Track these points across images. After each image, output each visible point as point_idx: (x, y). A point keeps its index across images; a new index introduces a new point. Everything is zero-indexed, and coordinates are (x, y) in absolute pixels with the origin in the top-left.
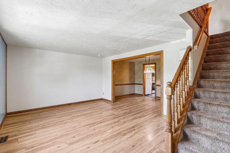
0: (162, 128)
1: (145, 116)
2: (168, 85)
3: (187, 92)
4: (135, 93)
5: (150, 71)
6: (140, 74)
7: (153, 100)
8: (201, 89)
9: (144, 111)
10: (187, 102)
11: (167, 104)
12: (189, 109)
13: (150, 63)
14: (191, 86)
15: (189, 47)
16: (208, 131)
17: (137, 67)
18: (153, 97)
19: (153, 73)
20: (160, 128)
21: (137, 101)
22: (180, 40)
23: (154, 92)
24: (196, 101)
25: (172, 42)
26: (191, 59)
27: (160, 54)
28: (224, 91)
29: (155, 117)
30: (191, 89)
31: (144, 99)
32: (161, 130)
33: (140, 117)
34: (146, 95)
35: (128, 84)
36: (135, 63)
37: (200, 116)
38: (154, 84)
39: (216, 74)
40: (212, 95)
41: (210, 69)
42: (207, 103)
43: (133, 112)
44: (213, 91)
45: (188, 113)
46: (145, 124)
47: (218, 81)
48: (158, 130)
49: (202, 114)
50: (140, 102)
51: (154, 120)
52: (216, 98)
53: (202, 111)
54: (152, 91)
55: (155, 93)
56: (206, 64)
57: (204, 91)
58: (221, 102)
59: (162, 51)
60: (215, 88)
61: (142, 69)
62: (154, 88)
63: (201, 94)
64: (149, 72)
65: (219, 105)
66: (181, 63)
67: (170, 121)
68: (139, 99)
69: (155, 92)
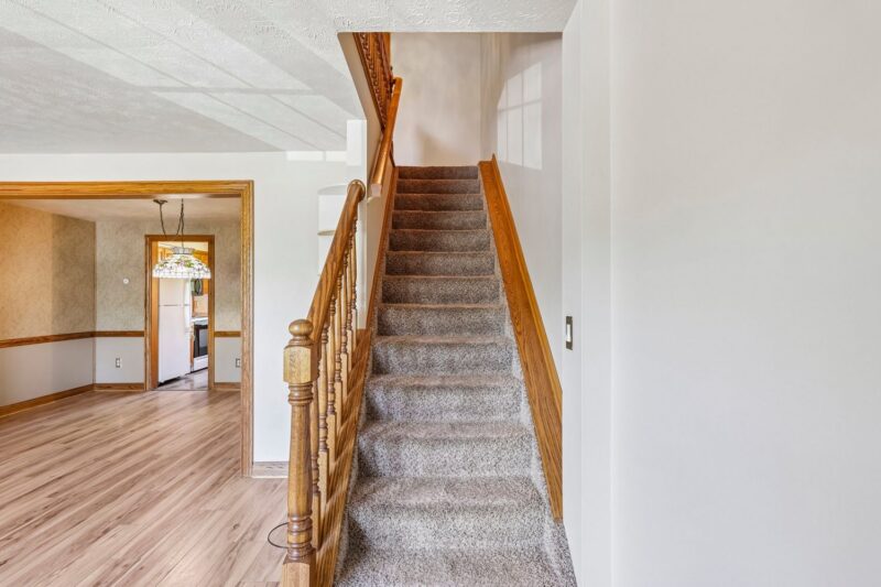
0: (250, 535)
1: (162, 496)
2: (295, 335)
3: (353, 354)
4: (99, 380)
5: (185, 269)
6: (126, 281)
7: (196, 403)
8: (391, 338)
9: (153, 472)
10: (354, 394)
11: (293, 427)
12: (361, 424)
13: (185, 233)
14: (361, 330)
15: (356, 184)
16: (423, 489)
17: (106, 249)
18: (196, 386)
19: (196, 281)
20: (242, 538)
21: (112, 425)
22: (321, 153)
23: (201, 362)
24: (382, 387)
25: (292, 155)
26: (363, 230)
27: (238, 196)
28: (448, 341)
29: (216, 484)
30: (363, 341)
31: (154, 404)
32: (247, 544)
33: (125, 519)
34: (161, 384)
35: (45, 339)
36: (93, 225)
37: (397, 440)
38: (205, 327)
39: (423, 288)
40: (422, 355)
41: (407, 271)
42: (413, 387)
43: (83, 499)
44: (423, 344)
45: (361, 439)
46: (162, 549)
47: (432, 309)
48: (234, 554)
49: (401, 432)
50: (126, 426)
51: (211, 506)
52: (430, 365)
53: (399, 417)
54: (192, 362)
55: (210, 369)
56: (397, 253)
57: (401, 346)
58: (443, 377)
59: (250, 184)
60: (423, 333)
61: (143, 260)
62: (201, 345)
63: (391, 358)
64: (179, 276)
65: (441, 388)
66: (335, 239)
67: (303, 509)
68: (117, 412)
69: (206, 365)
